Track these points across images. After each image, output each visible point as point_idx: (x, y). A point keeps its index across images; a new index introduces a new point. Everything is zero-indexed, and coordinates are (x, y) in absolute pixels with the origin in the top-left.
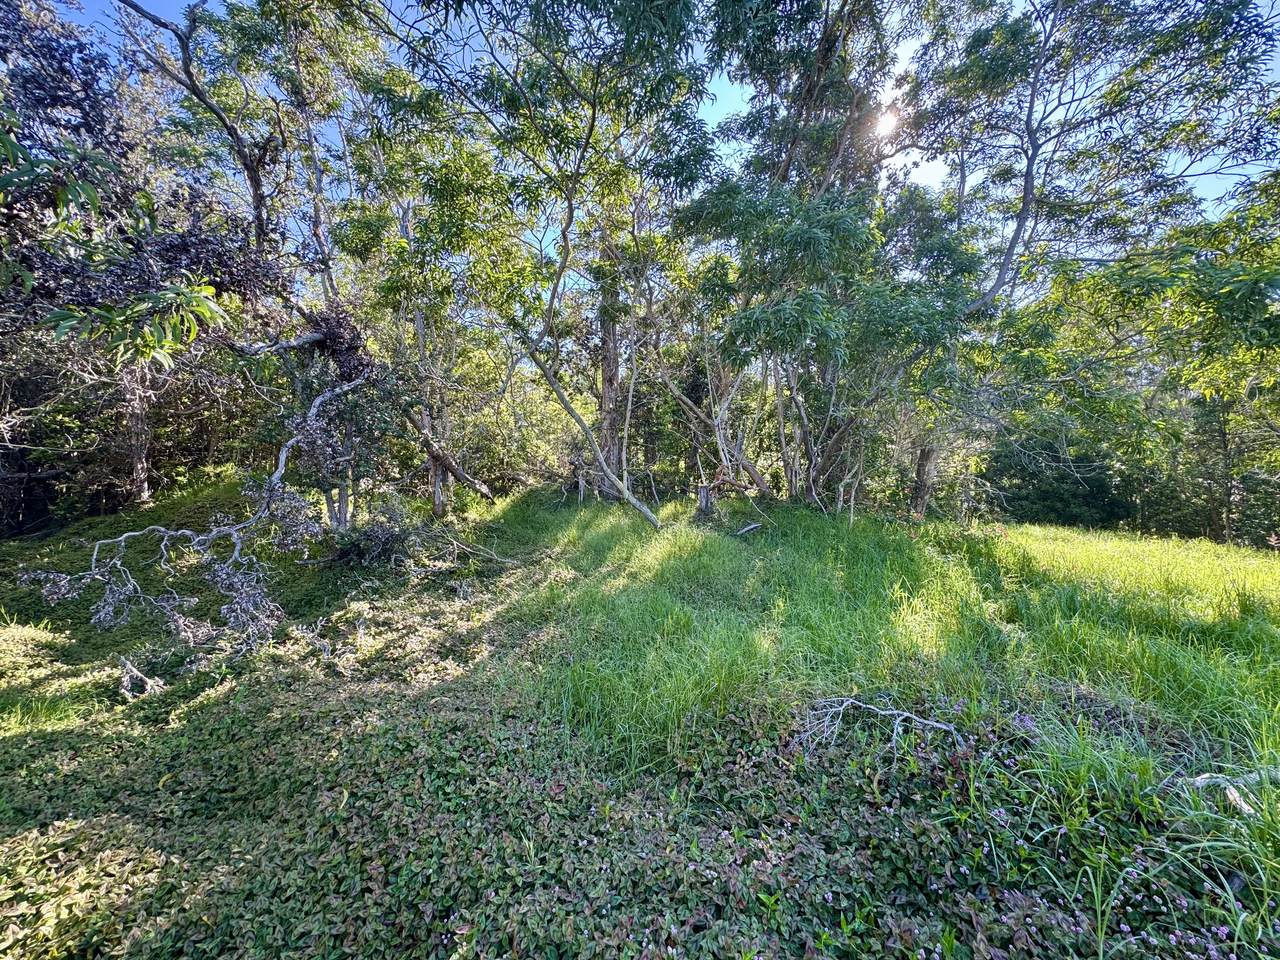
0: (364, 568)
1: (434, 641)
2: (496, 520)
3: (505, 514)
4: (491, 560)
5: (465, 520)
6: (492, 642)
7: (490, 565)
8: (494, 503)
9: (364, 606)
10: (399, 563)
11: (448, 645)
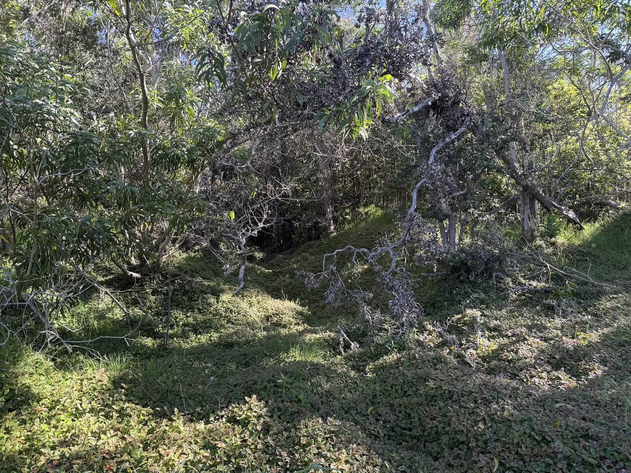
0: (471, 282)
1: (542, 351)
2: (586, 244)
3: (595, 238)
4: (586, 283)
5: (553, 244)
6: (603, 362)
7: (586, 287)
8: (582, 228)
9: (477, 313)
10: (499, 280)
11: (557, 357)
